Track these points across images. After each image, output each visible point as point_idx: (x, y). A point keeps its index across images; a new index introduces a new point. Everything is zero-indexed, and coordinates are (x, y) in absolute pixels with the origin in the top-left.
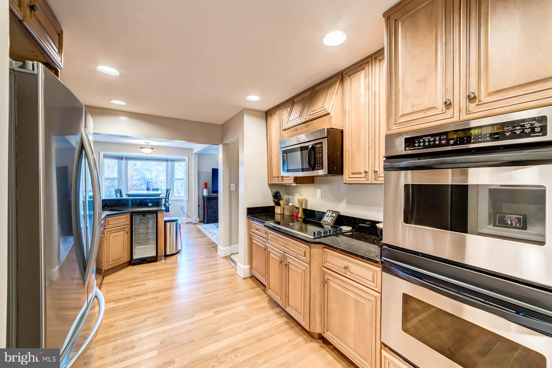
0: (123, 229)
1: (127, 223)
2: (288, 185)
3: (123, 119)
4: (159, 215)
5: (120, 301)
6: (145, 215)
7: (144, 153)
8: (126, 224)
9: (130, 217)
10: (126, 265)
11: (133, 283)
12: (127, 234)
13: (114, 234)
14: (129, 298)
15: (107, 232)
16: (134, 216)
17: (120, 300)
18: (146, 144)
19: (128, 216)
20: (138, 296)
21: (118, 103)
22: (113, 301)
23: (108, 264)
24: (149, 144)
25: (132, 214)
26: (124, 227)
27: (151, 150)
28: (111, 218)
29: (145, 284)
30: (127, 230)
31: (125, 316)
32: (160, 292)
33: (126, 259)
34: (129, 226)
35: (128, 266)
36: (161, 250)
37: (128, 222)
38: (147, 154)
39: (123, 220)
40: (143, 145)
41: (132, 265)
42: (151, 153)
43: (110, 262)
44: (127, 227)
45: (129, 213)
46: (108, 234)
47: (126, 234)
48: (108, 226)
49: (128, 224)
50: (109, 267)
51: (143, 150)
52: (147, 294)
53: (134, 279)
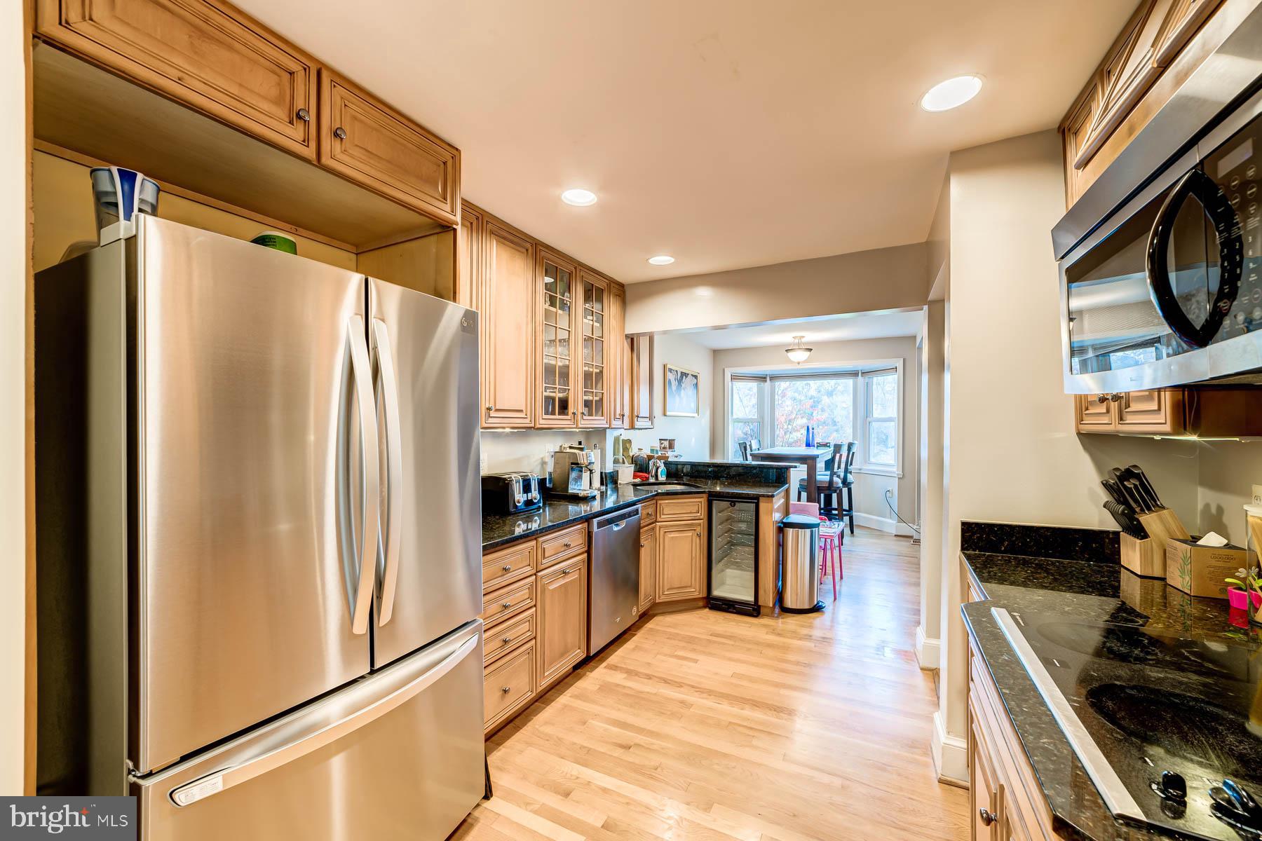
0: (690, 527)
1: (699, 514)
2: (1158, 438)
3: (704, 292)
4: (763, 506)
5: (637, 677)
6: (734, 502)
7: (792, 362)
8: (696, 518)
9: (706, 503)
10: (701, 604)
11: (684, 648)
12: (700, 540)
13: (673, 535)
14: (650, 678)
15: (660, 527)
16: (715, 502)
17: (637, 674)
18: (797, 341)
19: (703, 500)
20: (666, 681)
21: (662, 262)
22: (626, 672)
23: (661, 593)
24: (803, 340)
25: (713, 497)
26: (692, 525)
27: (808, 353)
28: (667, 501)
29: (696, 661)
30: (698, 529)
31: (615, 715)
32: (705, 695)
33: (696, 590)
34: (704, 522)
35: (705, 607)
36: (765, 591)
37: (703, 514)
38: (799, 363)
39: (694, 507)
40: (790, 345)
41: (711, 608)
42: (805, 362)
43: (666, 589)
44: (700, 525)
45: (704, 495)
46: (662, 532)
47: (698, 539)
48: (663, 516)
49: (702, 517)
50: (663, 599)
51: (790, 355)
52: (680, 685)
53: (691, 640)
